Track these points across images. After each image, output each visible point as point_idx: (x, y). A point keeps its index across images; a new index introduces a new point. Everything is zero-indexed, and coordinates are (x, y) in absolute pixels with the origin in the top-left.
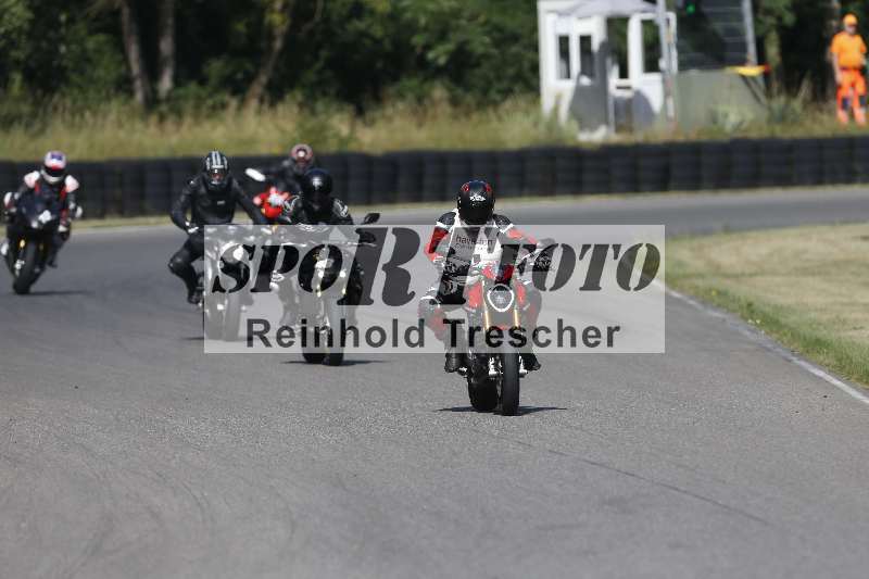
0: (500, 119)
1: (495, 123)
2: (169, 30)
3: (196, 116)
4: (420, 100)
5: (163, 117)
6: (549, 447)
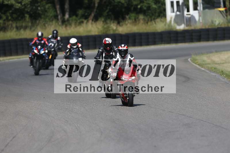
0: (156, 24)
1: (154, 25)
2: (67, 2)
3: (75, 25)
4: (135, 19)
5: (66, 25)
6: (169, 110)
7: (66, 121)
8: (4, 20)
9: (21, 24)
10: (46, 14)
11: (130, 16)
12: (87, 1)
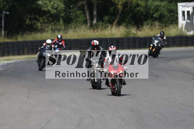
0: (169, 29)
1: (168, 30)
2: (96, 9)
3: (101, 29)
4: (152, 25)
5: (94, 29)
6: (180, 102)
7: (93, 109)
8: (41, 23)
9: (56, 27)
10: (77, 19)
11: (148, 22)
12: (112, 9)
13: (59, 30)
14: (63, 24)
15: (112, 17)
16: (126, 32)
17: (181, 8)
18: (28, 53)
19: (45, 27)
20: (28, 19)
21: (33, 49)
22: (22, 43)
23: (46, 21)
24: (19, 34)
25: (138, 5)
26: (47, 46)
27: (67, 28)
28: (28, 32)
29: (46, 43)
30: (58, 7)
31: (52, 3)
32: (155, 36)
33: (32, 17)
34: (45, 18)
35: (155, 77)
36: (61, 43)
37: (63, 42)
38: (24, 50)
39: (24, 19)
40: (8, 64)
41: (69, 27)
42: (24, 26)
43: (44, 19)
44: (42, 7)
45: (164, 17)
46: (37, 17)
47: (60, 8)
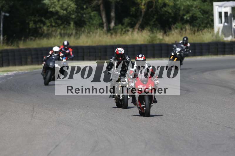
1: (202, 35)
2: (114, 10)
3: (121, 34)
4: (182, 29)
5: (112, 34)
6: (216, 123)
8: (48, 27)
9: (65, 32)
10: (91, 21)
11: (177, 25)
12: (133, 9)
13: (70, 35)
14: (74, 28)
15: (134, 19)
16: (151, 37)
17: (218, 9)
18: (32, 63)
19: (52, 31)
20: (32, 22)
21: (37, 58)
22: (24, 50)
23: (53, 24)
24: (20, 40)
25: (165, 5)
26: (54, 55)
27: (78, 32)
28: (32, 37)
29: (52, 51)
30: (68, 8)
31: (61, 2)
32: (177, 43)
33: (37, 20)
34: (53, 21)
35: (185, 91)
36: (67, 51)
37: (70, 50)
38: (26, 59)
39: (27, 21)
40: (7, 76)
41: (81, 32)
42: (28, 30)
43: (51, 22)
44: (49, 8)
45: (197, 19)
46: (43, 19)
47: (70, 8)
